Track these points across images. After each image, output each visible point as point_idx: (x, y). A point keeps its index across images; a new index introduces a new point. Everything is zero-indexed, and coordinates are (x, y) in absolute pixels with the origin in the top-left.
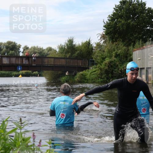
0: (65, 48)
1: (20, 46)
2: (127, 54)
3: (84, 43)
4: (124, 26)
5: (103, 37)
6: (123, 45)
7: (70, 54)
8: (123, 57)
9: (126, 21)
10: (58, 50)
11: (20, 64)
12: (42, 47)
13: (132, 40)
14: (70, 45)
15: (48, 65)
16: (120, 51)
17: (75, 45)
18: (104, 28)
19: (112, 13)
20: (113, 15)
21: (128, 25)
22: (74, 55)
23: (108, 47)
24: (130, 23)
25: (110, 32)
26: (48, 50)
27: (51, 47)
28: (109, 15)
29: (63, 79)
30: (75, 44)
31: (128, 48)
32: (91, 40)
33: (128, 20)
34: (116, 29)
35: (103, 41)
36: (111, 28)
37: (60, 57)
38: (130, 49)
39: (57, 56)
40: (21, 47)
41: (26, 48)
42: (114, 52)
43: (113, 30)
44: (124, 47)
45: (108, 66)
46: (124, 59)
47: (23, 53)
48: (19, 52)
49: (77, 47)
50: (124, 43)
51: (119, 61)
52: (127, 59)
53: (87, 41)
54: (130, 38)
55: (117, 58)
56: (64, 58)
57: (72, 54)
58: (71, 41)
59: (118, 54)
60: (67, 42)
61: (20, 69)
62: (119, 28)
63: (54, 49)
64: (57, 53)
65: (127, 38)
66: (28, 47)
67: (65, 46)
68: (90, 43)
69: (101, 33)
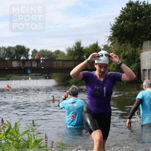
0: (73, 51)
1: (28, 50)
2: (135, 55)
3: (92, 46)
4: (131, 28)
5: (110, 39)
6: (130, 47)
7: (78, 56)
8: (131, 58)
9: (133, 23)
10: (66, 53)
11: (29, 67)
12: (51, 51)
13: (140, 41)
14: (78, 47)
15: (56, 67)
16: (127, 52)
17: (82, 48)
18: (111, 30)
19: (119, 15)
20: (120, 17)
21: (135, 27)
22: (82, 57)
23: (115, 49)
24: (136, 25)
25: (118, 34)
26: (56, 53)
27: (59, 50)
28: (116, 17)
29: (72, 81)
30: (82, 46)
31: (136, 49)
32: (98, 42)
33: (135, 22)
34: (123, 31)
35: (110, 43)
36: (118, 30)
37: (69, 59)
38: (138, 50)
39: (65, 59)
40: (30, 50)
41: (35, 52)
42: (122, 54)
43: (120, 32)
44: (132, 49)
45: (117, 68)
46: (131, 60)
47: (32, 56)
48: (28, 55)
49: (85, 50)
50: (132, 44)
51: (127, 62)
52: (134, 60)
53: (94, 44)
54: (138, 40)
55: (125, 59)
56: (72, 61)
57: (80, 56)
58: (78, 44)
59: (126, 55)
60: (75, 45)
61: (29, 72)
62: (126, 30)
63: (62, 52)
64: (65, 55)
65: (134, 39)
66: (37, 51)
67: (72, 48)
68: (98, 45)
69: (109, 36)
